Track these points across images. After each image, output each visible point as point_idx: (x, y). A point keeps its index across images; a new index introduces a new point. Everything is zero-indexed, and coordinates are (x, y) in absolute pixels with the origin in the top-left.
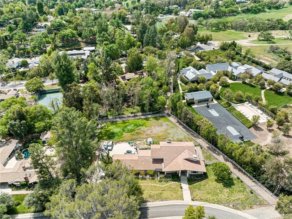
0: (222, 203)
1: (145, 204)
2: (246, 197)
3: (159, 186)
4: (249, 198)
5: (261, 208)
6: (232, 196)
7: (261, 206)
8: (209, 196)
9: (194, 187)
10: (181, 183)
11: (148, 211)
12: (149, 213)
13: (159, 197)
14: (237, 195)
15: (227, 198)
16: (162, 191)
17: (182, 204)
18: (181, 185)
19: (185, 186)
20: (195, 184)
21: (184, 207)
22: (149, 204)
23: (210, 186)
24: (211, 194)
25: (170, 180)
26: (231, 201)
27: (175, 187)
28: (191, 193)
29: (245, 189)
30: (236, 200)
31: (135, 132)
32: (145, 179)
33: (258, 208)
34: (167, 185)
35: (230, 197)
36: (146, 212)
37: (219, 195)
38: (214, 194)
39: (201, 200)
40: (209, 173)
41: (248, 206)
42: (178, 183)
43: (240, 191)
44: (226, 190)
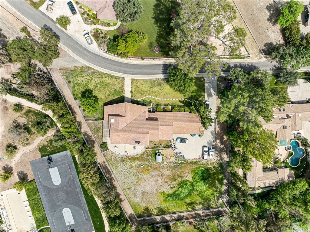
0: (99, 74)
1: (165, 77)
2: (77, 78)
3: (152, 97)
4: (74, 77)
5: (68, 67)
6: (88, 80)
7: (68, 68)
8: (108, 82)
9: (119, 93)
10: (131, 98)
11: (163, 70)
12: (162, 69)
13: (153, 83)
14: (83, 81)
15: (94, 78)
16: (149, 91)
17: (133, 75)
18: (132, 96)
19: (128, 95)
20: (118, 97)
21: (132, 73)
22: (162, 76)
23: (105, 93)
24: (106, 83)
25: (141, 102)
26: (90, 75)
27: (137, 95)
28: (124, 86)
29: (74, 87)
30: (86, 76)
31: (177, 182)
32: (165, 105)
33: (71, 66)
34: (145, 98)
35: (90, 79)
36: (164, 69)
37: (99, 82)
38: (104, 83)
39: (116, 78)
40: (102, 110)
41: (78, 69)
42: (134, 99)
43: (79, 85)
44: (91, 87)
